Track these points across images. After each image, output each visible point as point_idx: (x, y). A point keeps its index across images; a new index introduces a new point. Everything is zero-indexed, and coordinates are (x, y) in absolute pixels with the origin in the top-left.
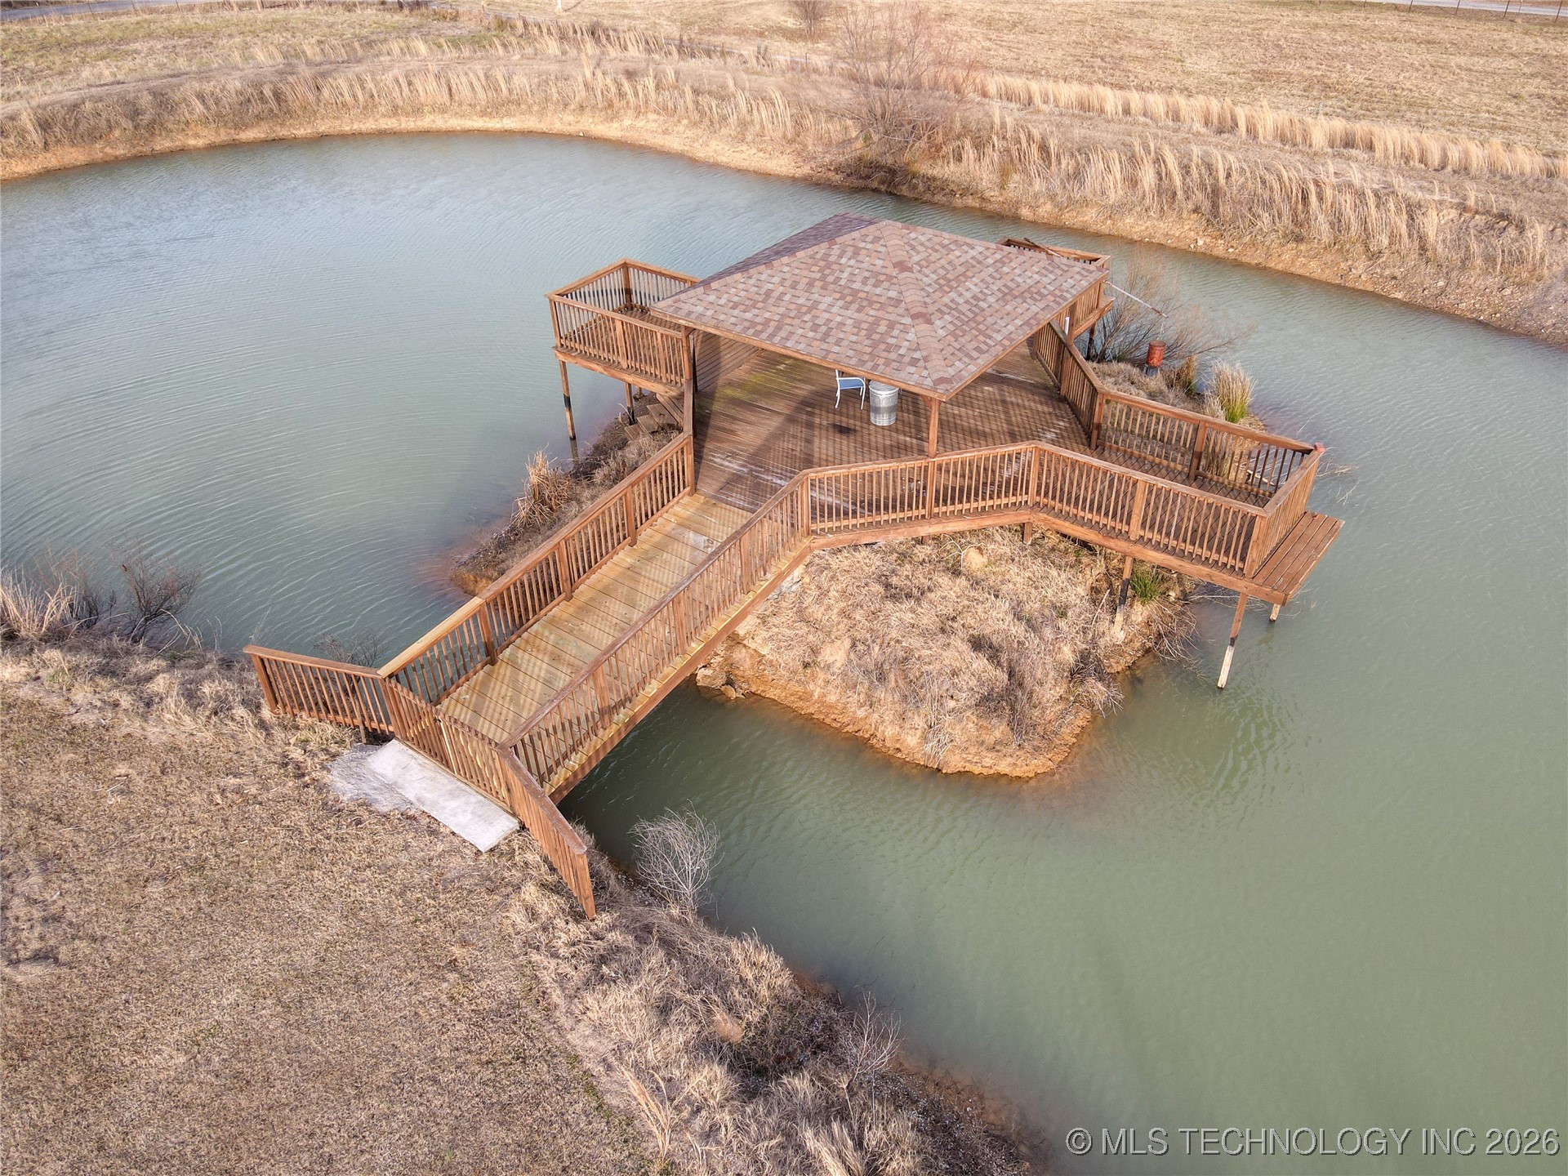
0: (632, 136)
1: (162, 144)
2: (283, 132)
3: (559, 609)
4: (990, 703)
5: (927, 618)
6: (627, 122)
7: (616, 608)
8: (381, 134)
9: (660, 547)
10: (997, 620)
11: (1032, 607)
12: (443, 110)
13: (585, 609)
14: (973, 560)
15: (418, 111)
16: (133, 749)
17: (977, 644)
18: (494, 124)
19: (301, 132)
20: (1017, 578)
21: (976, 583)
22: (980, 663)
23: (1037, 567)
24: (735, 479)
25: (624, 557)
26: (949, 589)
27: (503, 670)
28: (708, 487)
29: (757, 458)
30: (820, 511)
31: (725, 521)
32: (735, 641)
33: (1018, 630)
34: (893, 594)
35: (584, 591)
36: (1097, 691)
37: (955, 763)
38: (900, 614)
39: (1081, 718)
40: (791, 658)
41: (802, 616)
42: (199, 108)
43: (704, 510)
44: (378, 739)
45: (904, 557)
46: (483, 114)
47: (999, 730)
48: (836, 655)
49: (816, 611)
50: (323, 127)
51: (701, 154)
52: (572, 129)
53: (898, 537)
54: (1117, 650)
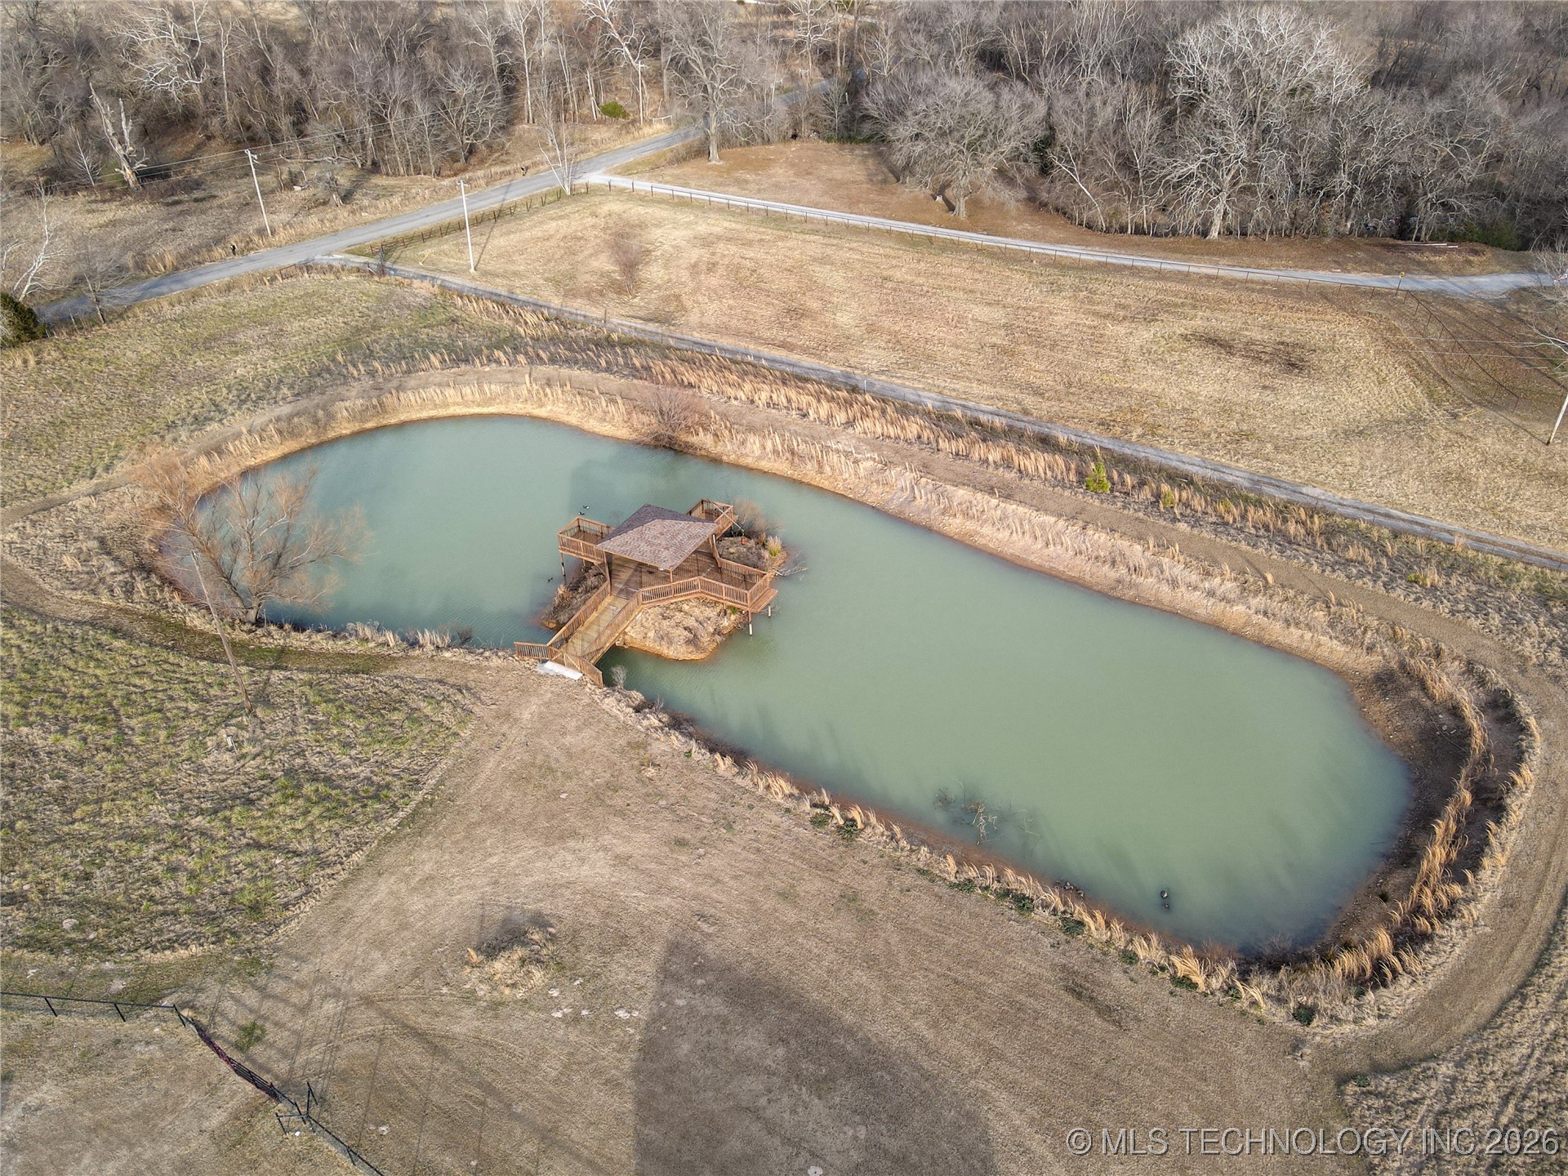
0: (553, 416)
1: (331, 434)
2: (385, 422)
3: (581, 629)
4: (688, 642)
5: (673, 623)
6: (549, 408)
7: (595, 627)
8: (431, 419)
9: (604, 611)
10: (691, 622)
11: (701, 619)
12: (458, 404)
13: (587, 628)
14: (686, 607)
15: (447, 405)
16: (489, 668)
17: (685, 629)
18: (485, 410)
19: (393, 421)
20: (697, 612)
21: (686, 613)
22: (686, 633)
23: (703, 608)
24: (622, 590)
25: (595, 614)
26: (679, 616)
27: (570, 644)
28: (615, 593)
29: (627, 583)
30: (644, 598)
31: (621, 603)
32: (625, 633)
33: (696, 624)
34: (664, 618)
35: (586, 624)
36: (718, 638)
37: (682, 658)
38: (666, 623)
39: (715, 645)
40: (640, 637)
41: (642, 626)
42: (345, 413)
43: (614, 600)
44: (544, 661)
45: (668, 608)
46: (479, 405)
47: (691, 648)
48: (651, 634)
49: (646, 624)
50: (403, 417)
51: (586, 427)
52: (522, 412)
53: (666, 603)
54: (725, 628)
